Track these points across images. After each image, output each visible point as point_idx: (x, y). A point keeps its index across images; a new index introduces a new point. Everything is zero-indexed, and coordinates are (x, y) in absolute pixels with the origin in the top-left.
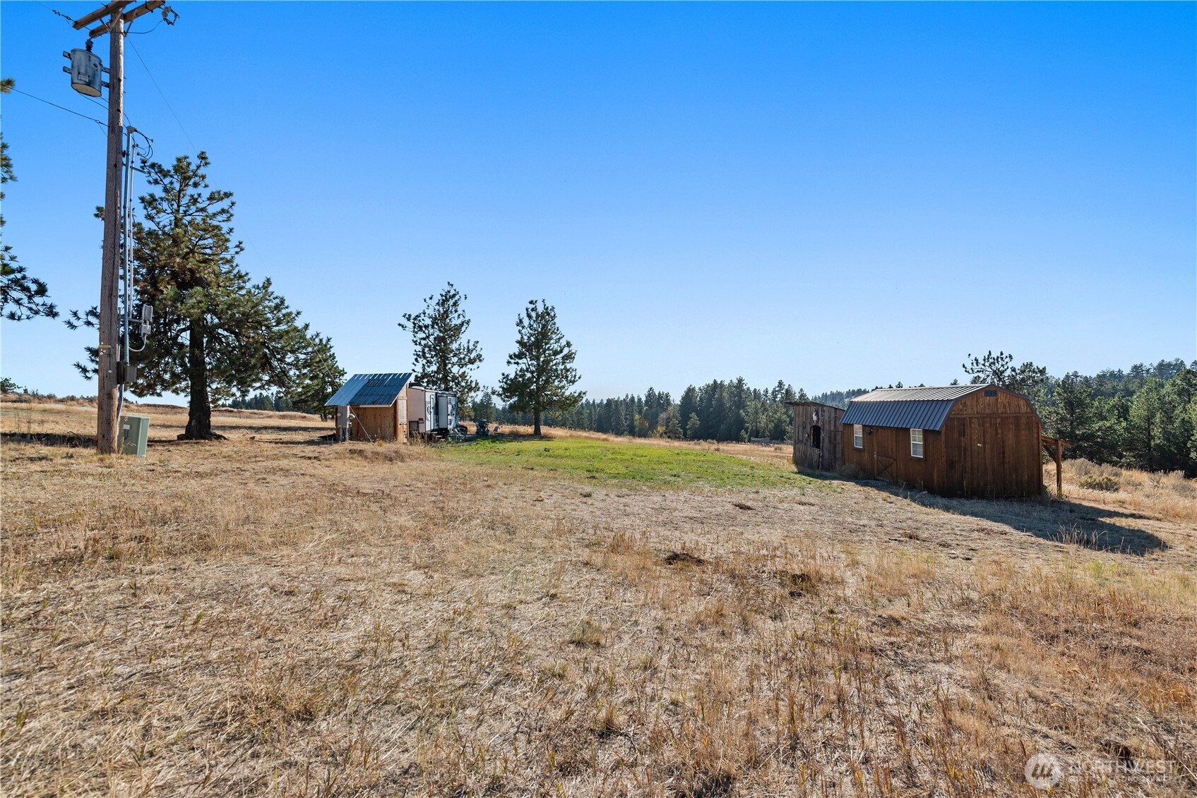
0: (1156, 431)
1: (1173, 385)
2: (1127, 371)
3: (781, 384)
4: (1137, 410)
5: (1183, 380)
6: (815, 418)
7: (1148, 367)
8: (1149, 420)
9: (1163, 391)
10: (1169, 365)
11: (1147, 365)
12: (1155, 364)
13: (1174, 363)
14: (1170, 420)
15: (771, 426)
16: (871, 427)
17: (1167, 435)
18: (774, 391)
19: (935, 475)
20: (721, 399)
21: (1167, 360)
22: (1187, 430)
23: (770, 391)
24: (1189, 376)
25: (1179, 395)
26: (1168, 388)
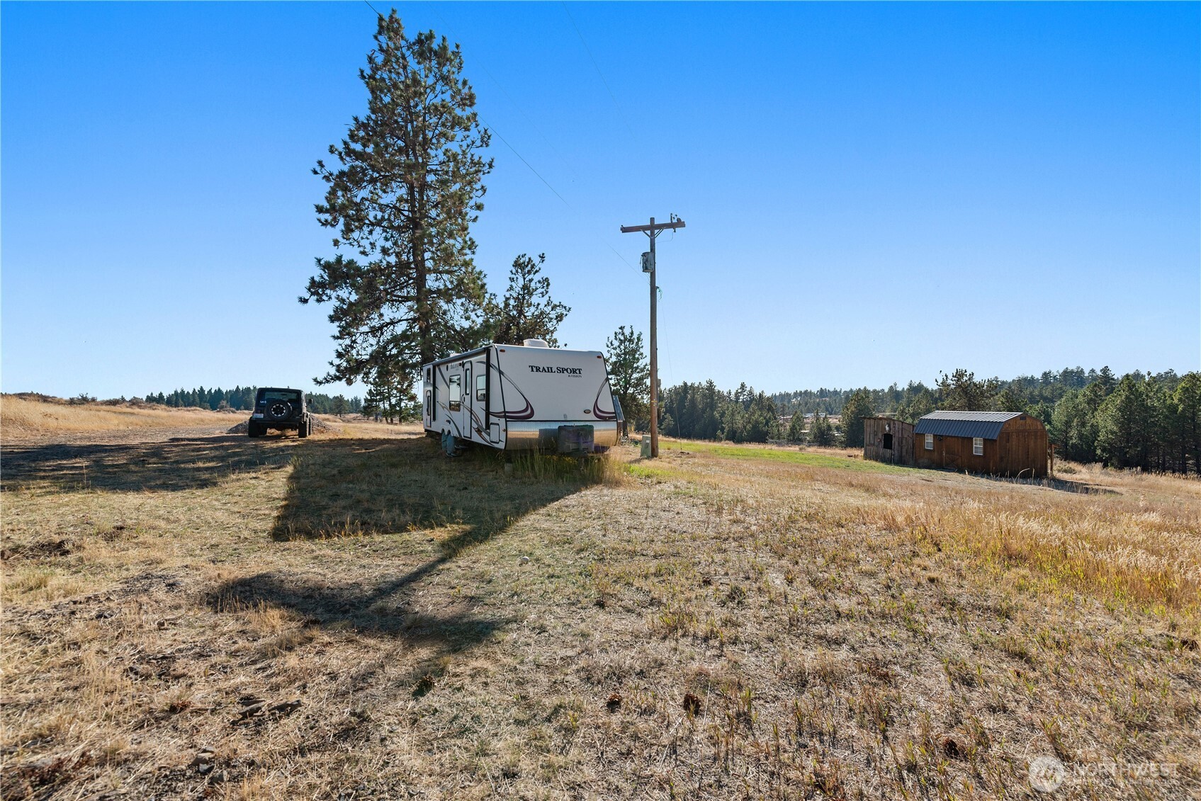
0: (1073, 433)
1: (1084, 395)
2: (1038, 376)
3: (743, 386)
4: (1058, 415)
5: (1091, 392)
6: (887, 428)
7: (1055, 374)
8: (1068, 424)
9: (1077, 401)
10: (1072, 372)
11: (1054, 372)
12: (1061, 371)
13: (1076, 370)
14: (1083, 424)
15: (749, 427)
16: (942, 436)
17: (1081, 436)
18: (737, 393)
19: (991, 465)
20: (693, 401)
21: (1070, 368)
22: (1094, 432)
23: (733, 393)
24: (1095, 388)
25: (1088, 404)
26: (1080, 398)
